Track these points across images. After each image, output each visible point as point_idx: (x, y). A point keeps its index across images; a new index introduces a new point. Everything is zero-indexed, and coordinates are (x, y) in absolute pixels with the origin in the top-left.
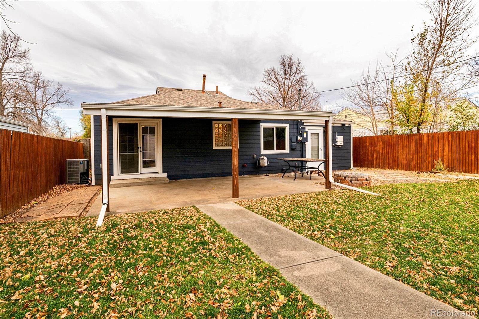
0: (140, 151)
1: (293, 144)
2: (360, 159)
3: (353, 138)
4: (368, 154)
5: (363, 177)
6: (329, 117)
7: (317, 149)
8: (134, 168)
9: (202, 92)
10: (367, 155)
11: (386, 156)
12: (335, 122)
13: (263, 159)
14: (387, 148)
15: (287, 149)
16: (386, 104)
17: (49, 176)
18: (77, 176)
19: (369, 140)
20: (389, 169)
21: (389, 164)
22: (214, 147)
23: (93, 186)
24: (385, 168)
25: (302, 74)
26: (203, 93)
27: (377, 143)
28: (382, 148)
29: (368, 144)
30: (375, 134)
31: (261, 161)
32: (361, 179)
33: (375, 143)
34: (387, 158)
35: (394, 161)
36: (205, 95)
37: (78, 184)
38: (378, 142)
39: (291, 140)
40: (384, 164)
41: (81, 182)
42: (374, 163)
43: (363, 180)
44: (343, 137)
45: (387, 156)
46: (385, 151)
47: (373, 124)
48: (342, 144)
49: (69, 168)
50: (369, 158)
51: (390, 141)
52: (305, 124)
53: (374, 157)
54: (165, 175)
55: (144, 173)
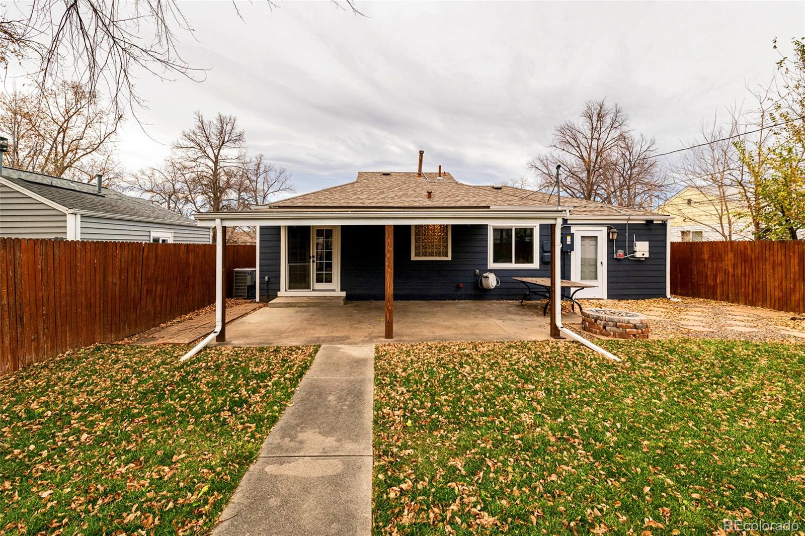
0: (313, 261)
1: (546, 254)
2: (692, 282)
3: (672, 244)
4: (706, 273)
5: (629, 323)
6: (556, 219)
7: (593, 263)
8: (305, 282)
9: (417, 175)
10: (704, 275)
11: (741, 280)
12: (631, 218)
13: (487, 277)
14: (743, 264)
15: (534, 262)
16: (740, 183)
17: (209, 288)
18: (244, 289)
19: (708, 248)
20: (745, 304)
21: (746, 297)
22: (414, 258)
23: (258, 303)
24: (738, 303)
25: (624, 128)
26: (419, 177)
27: (723, 255)
28: (734, 265)
29: (706, 257)
30: (726, 237)
31: (483, 279)
32: (624, 324)
33: (720, 255)
34: (743, 283)
35: (755, 290)
36: (420, 179)
37: (245, 299)
38: (726, 253)
39: (542, 247)
40: (737, 295)
41: (248, 296)
42: (718, 291)
43: (628, 327)
44: (648, 242)
45: (743, 280)
46: (740, 270)
47: (721, 219)
48: (647, 255)
49: (236, 279)
50: (709, 281)
51: (749, 252)
52: (569, 222)
53: (718, 281)
54: (344, 294)
55: (319, 290)
